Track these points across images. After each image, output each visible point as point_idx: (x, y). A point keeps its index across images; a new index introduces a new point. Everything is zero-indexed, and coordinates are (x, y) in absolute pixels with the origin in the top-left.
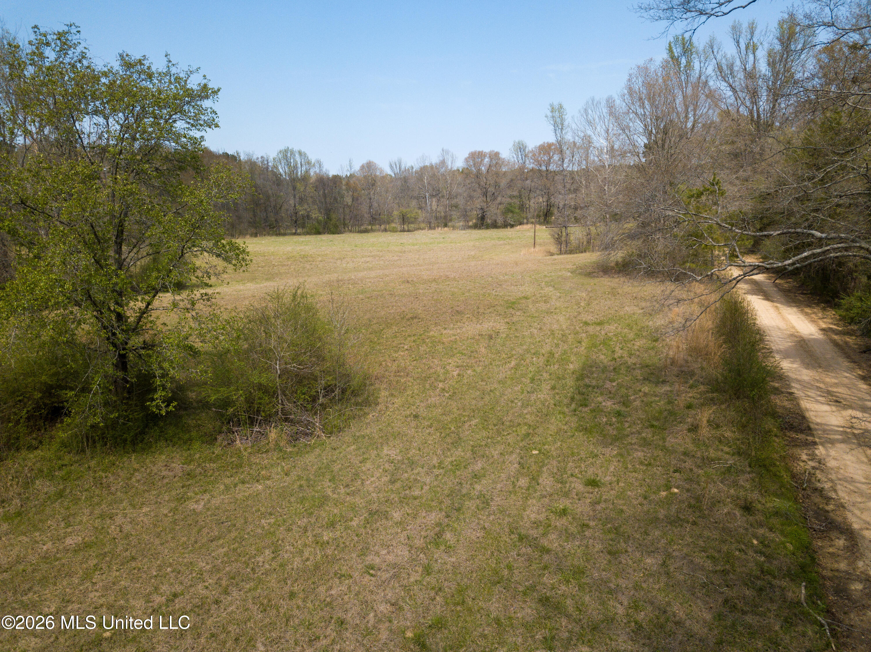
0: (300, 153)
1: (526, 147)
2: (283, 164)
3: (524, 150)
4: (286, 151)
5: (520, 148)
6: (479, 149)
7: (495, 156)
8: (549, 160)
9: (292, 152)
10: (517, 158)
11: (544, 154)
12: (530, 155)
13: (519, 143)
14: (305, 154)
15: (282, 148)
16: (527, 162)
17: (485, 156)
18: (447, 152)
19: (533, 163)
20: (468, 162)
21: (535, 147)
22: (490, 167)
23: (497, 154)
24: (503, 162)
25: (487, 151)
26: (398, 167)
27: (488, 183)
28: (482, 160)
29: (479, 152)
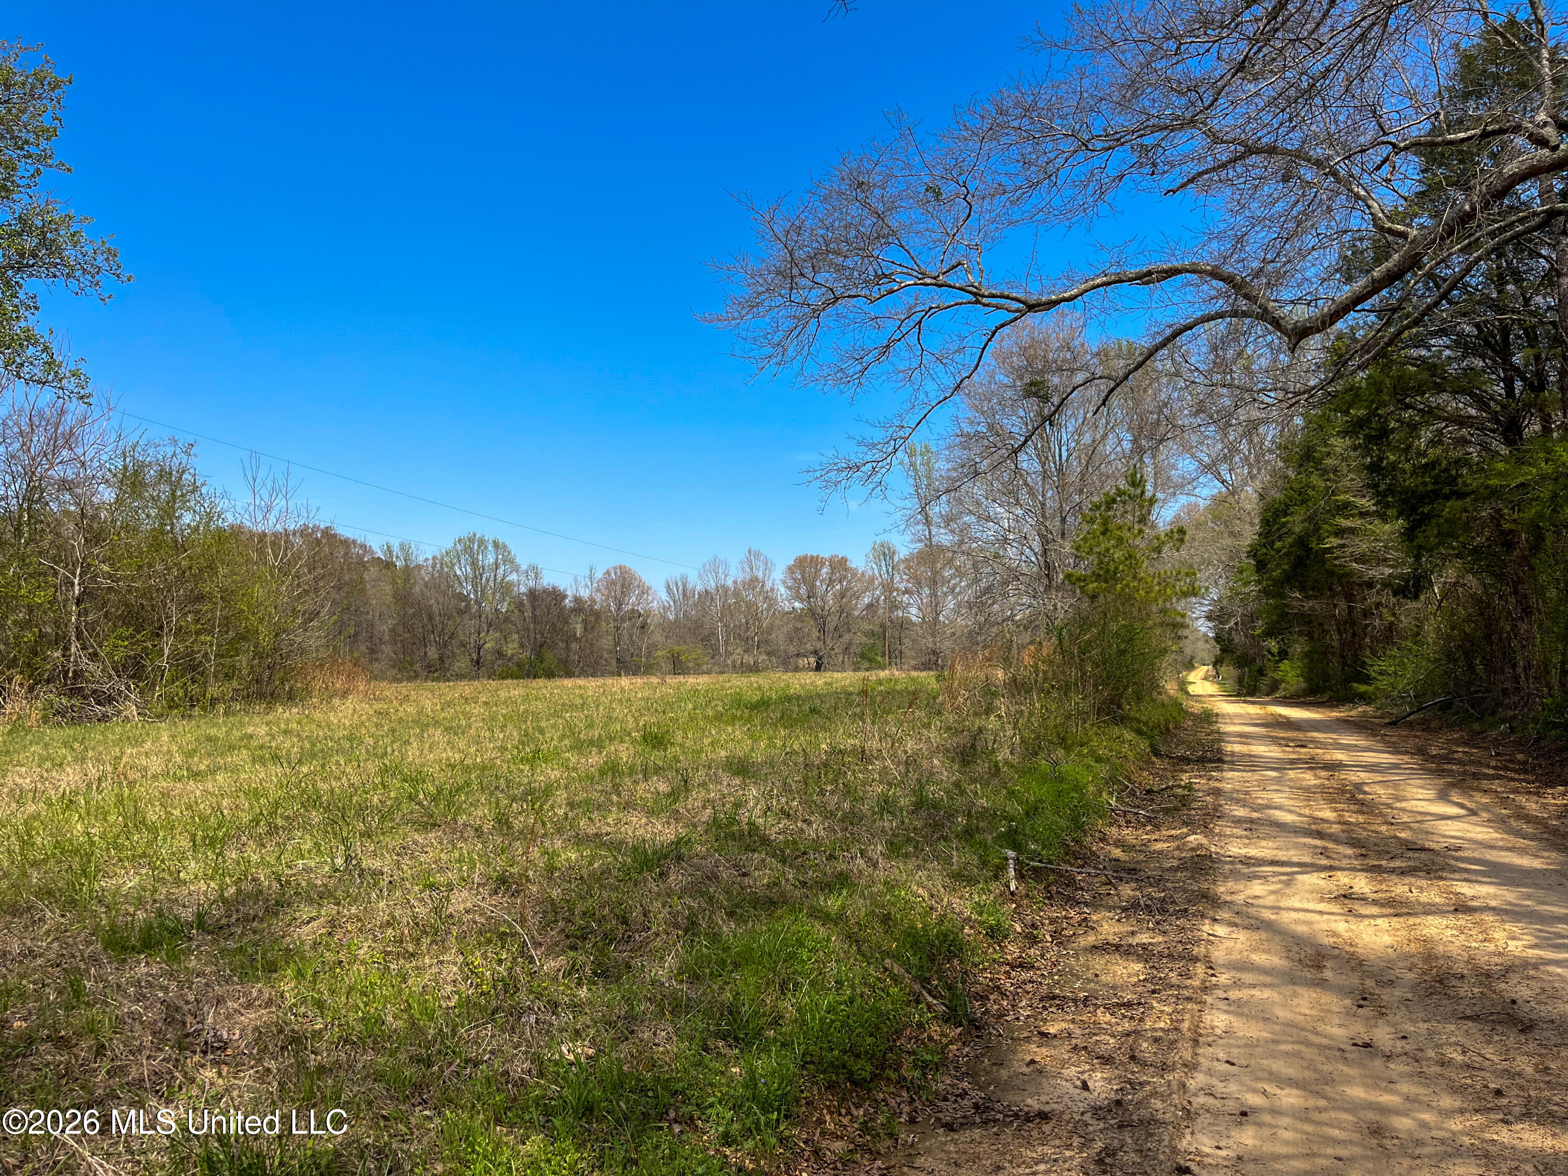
0: (496, 545)
1: (894, 553)
2: (463, 561)
3: (892, 558)
4: (471, 540)
5: (885, 553)
6: (812, 551)
7: (840, 565)
8: (935, 576)
9: (482, 542)
10: (880, 569)
11: (926, 567)
12: (902, 567)
13: (882, 546)
14: (505, 546)
15: (464, 534)
16: (897, 578)
17: (823, 564)
18: (757, 555)
19: (908, 581)
20: (792, 573)
21: (911, 556)
22: (831, 583)
23: (844, 561)
24: (854, 575)
25: (827, 555)
26: (681, 591)
27: (827, 608)
28: (818, 571)
29: (812, 557)
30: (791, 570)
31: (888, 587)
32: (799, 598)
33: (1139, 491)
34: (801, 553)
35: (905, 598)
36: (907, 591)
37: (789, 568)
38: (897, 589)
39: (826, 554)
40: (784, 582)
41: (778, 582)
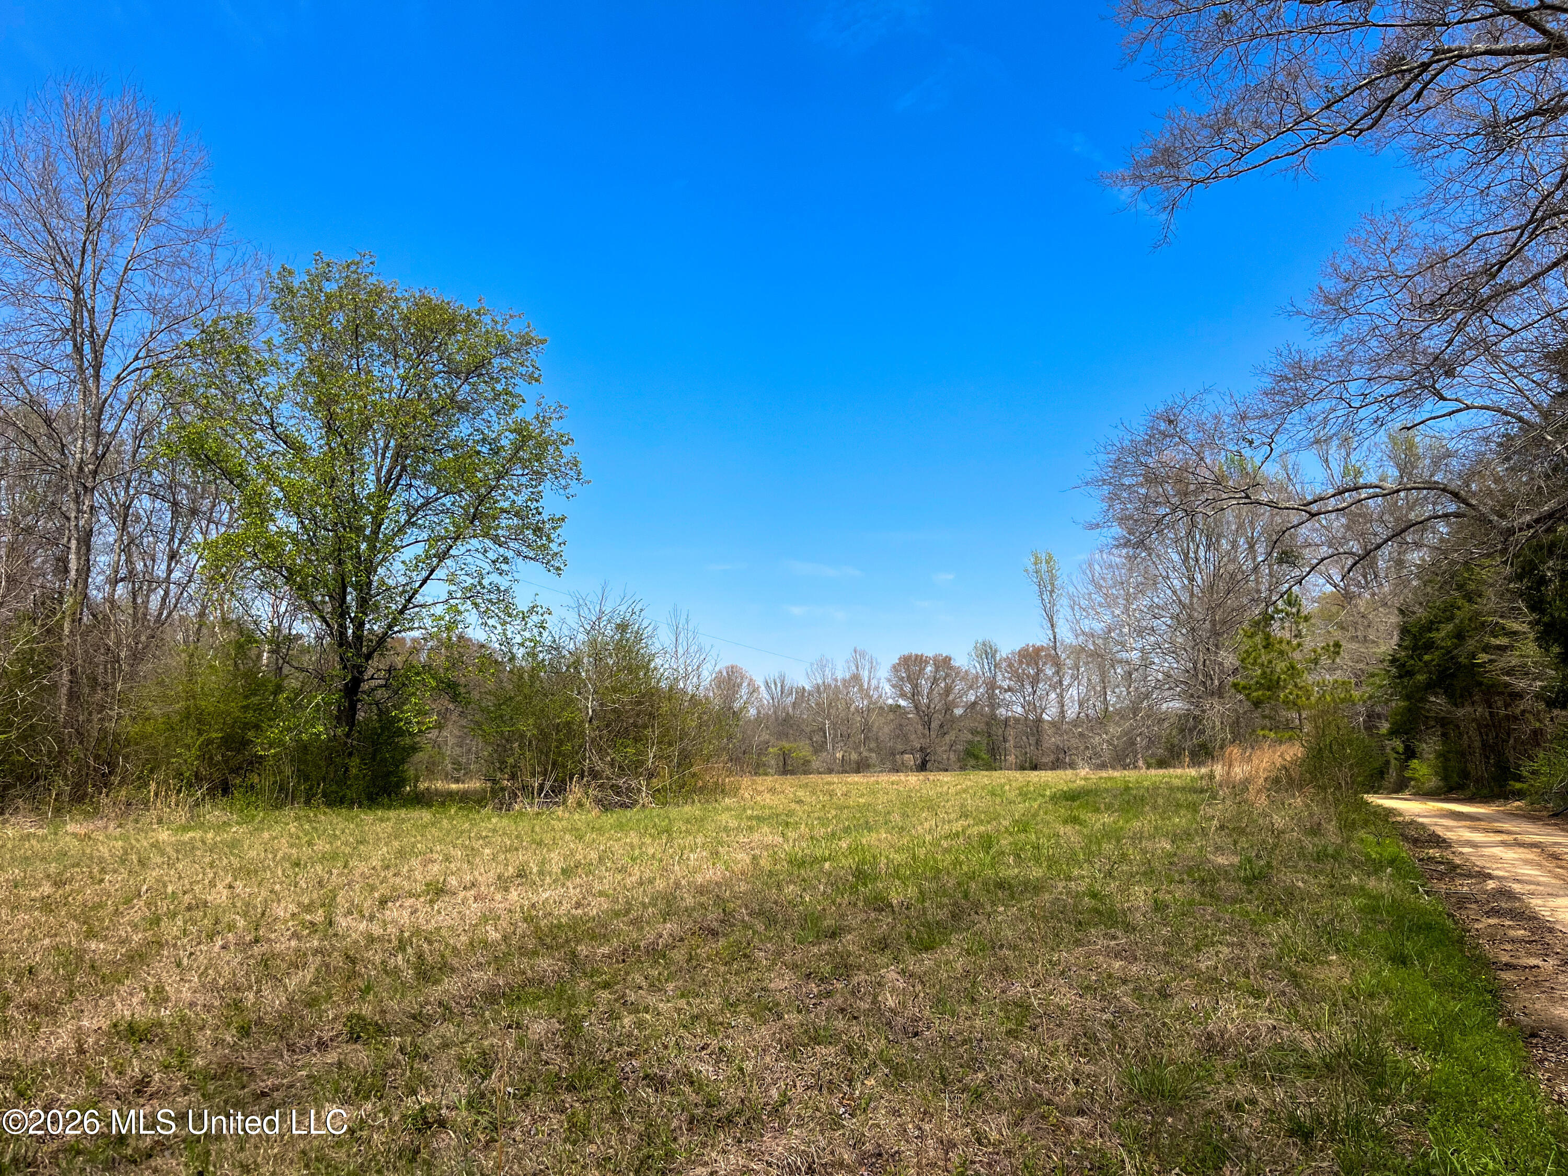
1: (996, 651)
3: (993, 656)
5: (987, 652)
6: (916, 650)
7: (944, 663)
8: (1037, 674)
10: (983, 667)
11: (1028, 665)
12: (1004, 665)
13: (984, 645)
16: (999, 677)
17: (927, 662)
18: (863, 655)
19: (1010, 679)
20: (897, 671)
21: (1013, 653)
22: (935, 681)
23: (947, 660)
24: (957, 674)
25: (931, 655)
26: (779, 689)
27: (932, 706)
28: (922, 670)
29: (917, 656)
30: (895, 669)
31: (992, 685)
32: (903, 695)
33: (1294, 610)
34: (906, 653)
35: (1008, 695)
36: (1010, 689)
37: (894, 667)
38: (1000, 687)
39: (929, 653)
40: (889, 680)
41: (883, 680)
